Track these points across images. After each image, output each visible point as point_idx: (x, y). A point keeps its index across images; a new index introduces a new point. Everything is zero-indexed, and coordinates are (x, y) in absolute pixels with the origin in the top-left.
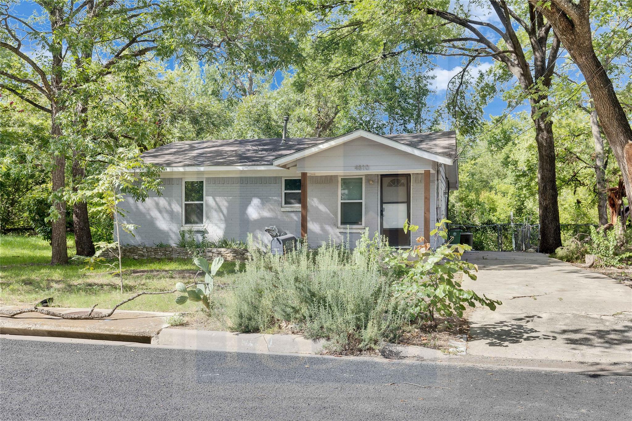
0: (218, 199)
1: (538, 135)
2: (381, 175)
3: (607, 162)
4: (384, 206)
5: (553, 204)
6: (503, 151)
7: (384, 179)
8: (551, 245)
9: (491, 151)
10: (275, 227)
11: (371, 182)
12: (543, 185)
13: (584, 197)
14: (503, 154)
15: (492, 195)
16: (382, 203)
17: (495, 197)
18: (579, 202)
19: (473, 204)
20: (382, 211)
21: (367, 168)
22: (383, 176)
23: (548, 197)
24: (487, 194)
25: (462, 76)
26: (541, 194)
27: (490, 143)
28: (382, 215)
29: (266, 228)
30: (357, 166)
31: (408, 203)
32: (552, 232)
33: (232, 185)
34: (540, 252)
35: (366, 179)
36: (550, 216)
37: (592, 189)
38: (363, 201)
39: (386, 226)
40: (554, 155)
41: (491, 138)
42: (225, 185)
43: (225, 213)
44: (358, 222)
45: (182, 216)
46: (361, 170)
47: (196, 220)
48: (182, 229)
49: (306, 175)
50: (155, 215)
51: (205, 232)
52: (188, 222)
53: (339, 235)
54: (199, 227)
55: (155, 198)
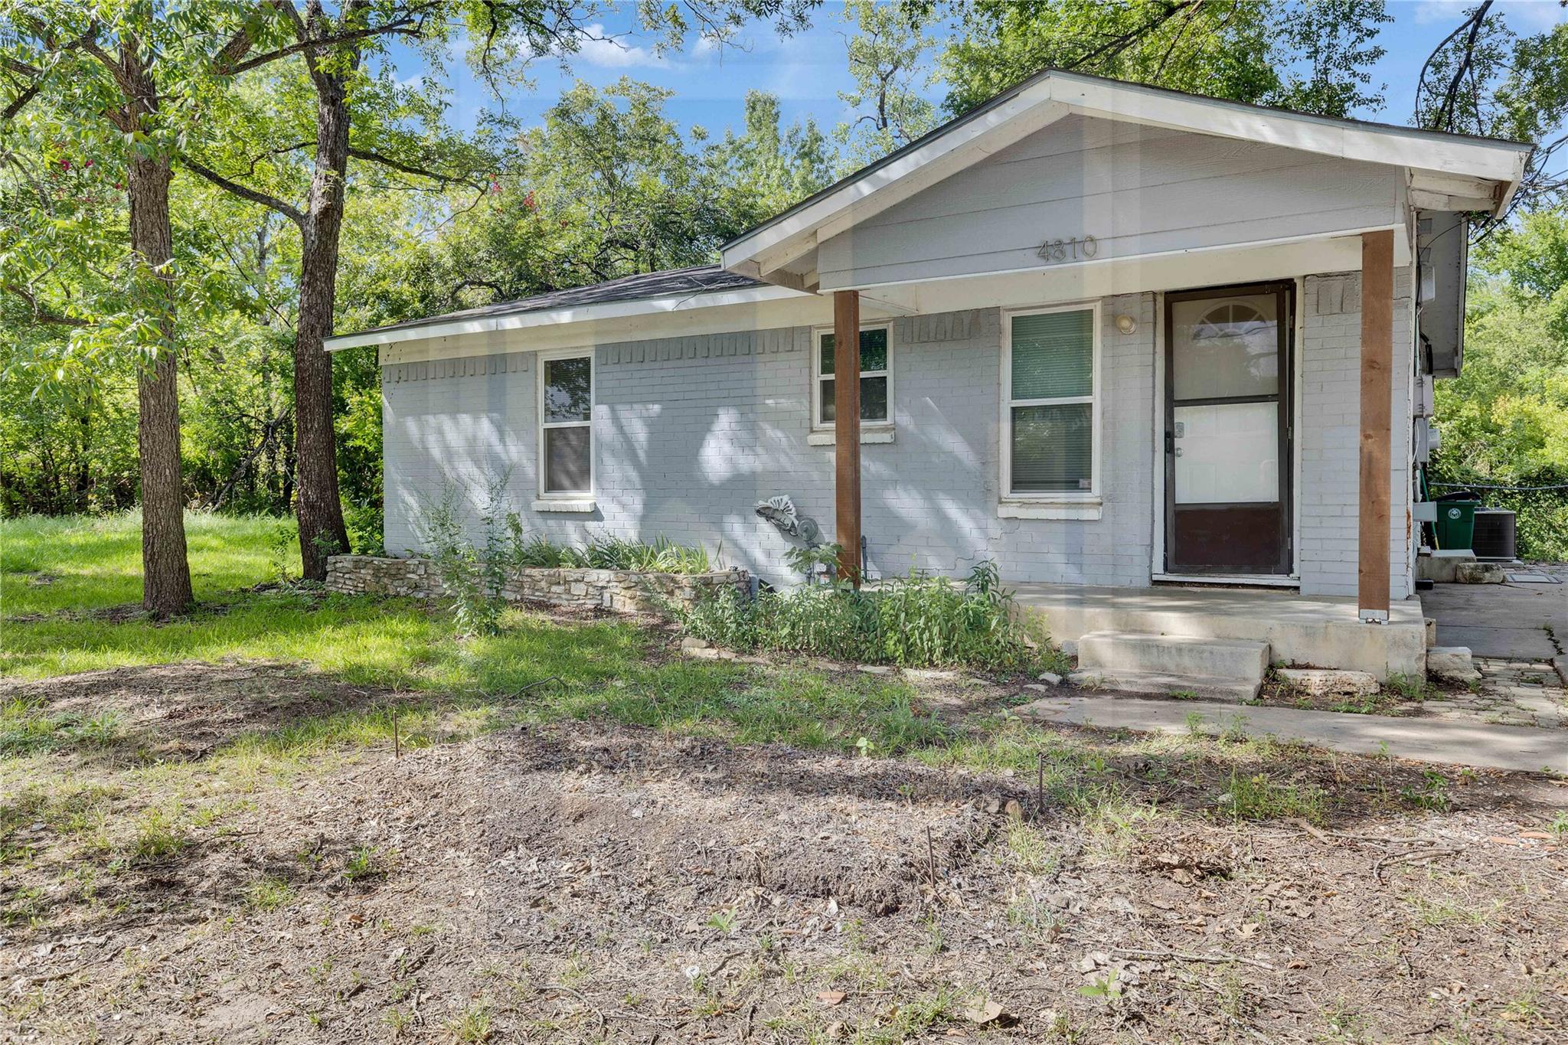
0: (624, 412)
2: (1167, 293)
4: (1182, 415)
6: (1556, 295)
7: (1180, 308)
9: (1521, 299)
10: (786, 498)
11: (1125, 323)
14: (1558, 302)
15: (1531, 404)
16: (1171, 403)
17: (1539, 411)
19: (1472, 430)
20: (1169, 436)
21: (1089, 247)
22: (1173, 298)
24: (1516, 402)
25: (1472, 38)
27: (1519, 278)
28: (1170, 449)
29: (761, 503)
30: (1045, 246)
31: (1283, 396)
33: (666, 364)
35: (1104, 315)
38: (1095, 400)
39: (1185, 495)
41: (1520, 265)
42: (645, 366)
43: (642, 455)
44: (1075, 478)
45: (534, 469)
46: (1060, 260)
47: (566, 482)
48: (537, 505)
49: (847, 302)
50: (466, 468)
51: (595, 515)
52: (552, 485)
53: (995, 530)
54: (581, 500)
55: (465, 419)
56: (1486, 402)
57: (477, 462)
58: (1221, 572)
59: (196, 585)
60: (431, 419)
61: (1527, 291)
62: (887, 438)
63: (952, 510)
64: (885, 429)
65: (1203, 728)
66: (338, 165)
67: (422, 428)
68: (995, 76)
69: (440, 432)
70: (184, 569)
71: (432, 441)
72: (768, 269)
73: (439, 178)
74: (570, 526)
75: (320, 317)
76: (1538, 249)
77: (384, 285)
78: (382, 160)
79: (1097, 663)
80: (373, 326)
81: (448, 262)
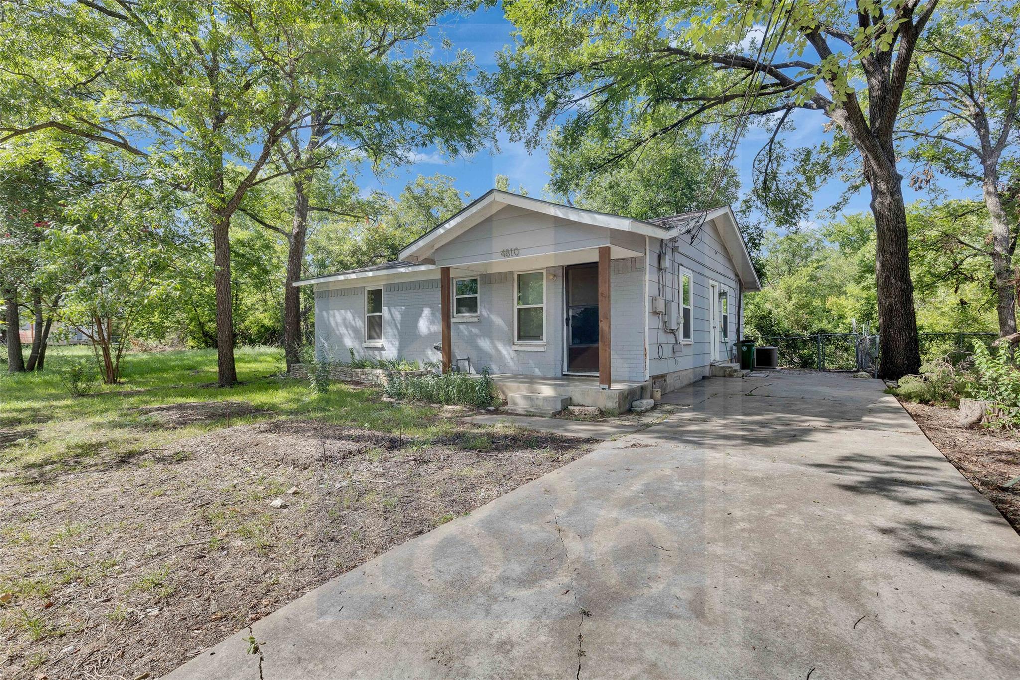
0: (393, 310)
1: (873, 200)
2: (566, 266)
3: (1014, 244)
4: (571, 312)
5: (903, 303)
6: (859, 252)
7: (571, 271)
8: (900, 367)
9: (845, 254)
11: (552, 277)
12: (884, 275)
13: (973, 298)
16: (568, 307)
18: (963, 303)
20: (567, 320)
21: (516, 252)
22: (569, 268)
23: (893, 293)
25: (771, 149)
26: (882, 289)
27: (843, 245)
28: (568, 324)
29: (435, 344)
30: (503, 251)
32: (902, 346)
33: (406, 292)
34: (878, 377)
35: (548, 275)
36: (898, 322)
37: (987, 283)
38: (544, 306)
40: (906, 228)
42: (399, 293)
43: (399, 326)
44: (538, 336)
45: (364, 331)
46: (508, 256)
47: (375, 336)
48: (364, 345)
49: (446, 271)
50: (343, 330)
51: (383, 348)
52: (370, 337)
53: (513, 354)
54: (378, 343)
55: (343, 312)
56: (824, 298)
57: (346, 328)
58: (585, 371)
59: (238, 376)
60: (331, 312)
61: (848, 250)
62: (476, 320)
63: (500, 346)
64: (477, 317)
65: (507, 425)
66: (303, 216)
67: (328, 314)
68: (570, 172)
69: (334, 317)
70: (234, 369)
71: (331, 320)
72: (421, 259)
73: (355, 217)
74: (376, 353)
75: (295, 273)
76: (851, 232)
77: (341, 257)
78: (328, 210)
79: (515, 404)
80: (337, 273)
81: (364, 248)
